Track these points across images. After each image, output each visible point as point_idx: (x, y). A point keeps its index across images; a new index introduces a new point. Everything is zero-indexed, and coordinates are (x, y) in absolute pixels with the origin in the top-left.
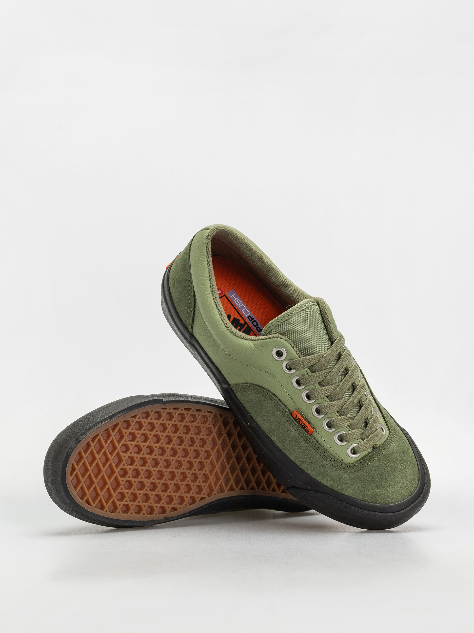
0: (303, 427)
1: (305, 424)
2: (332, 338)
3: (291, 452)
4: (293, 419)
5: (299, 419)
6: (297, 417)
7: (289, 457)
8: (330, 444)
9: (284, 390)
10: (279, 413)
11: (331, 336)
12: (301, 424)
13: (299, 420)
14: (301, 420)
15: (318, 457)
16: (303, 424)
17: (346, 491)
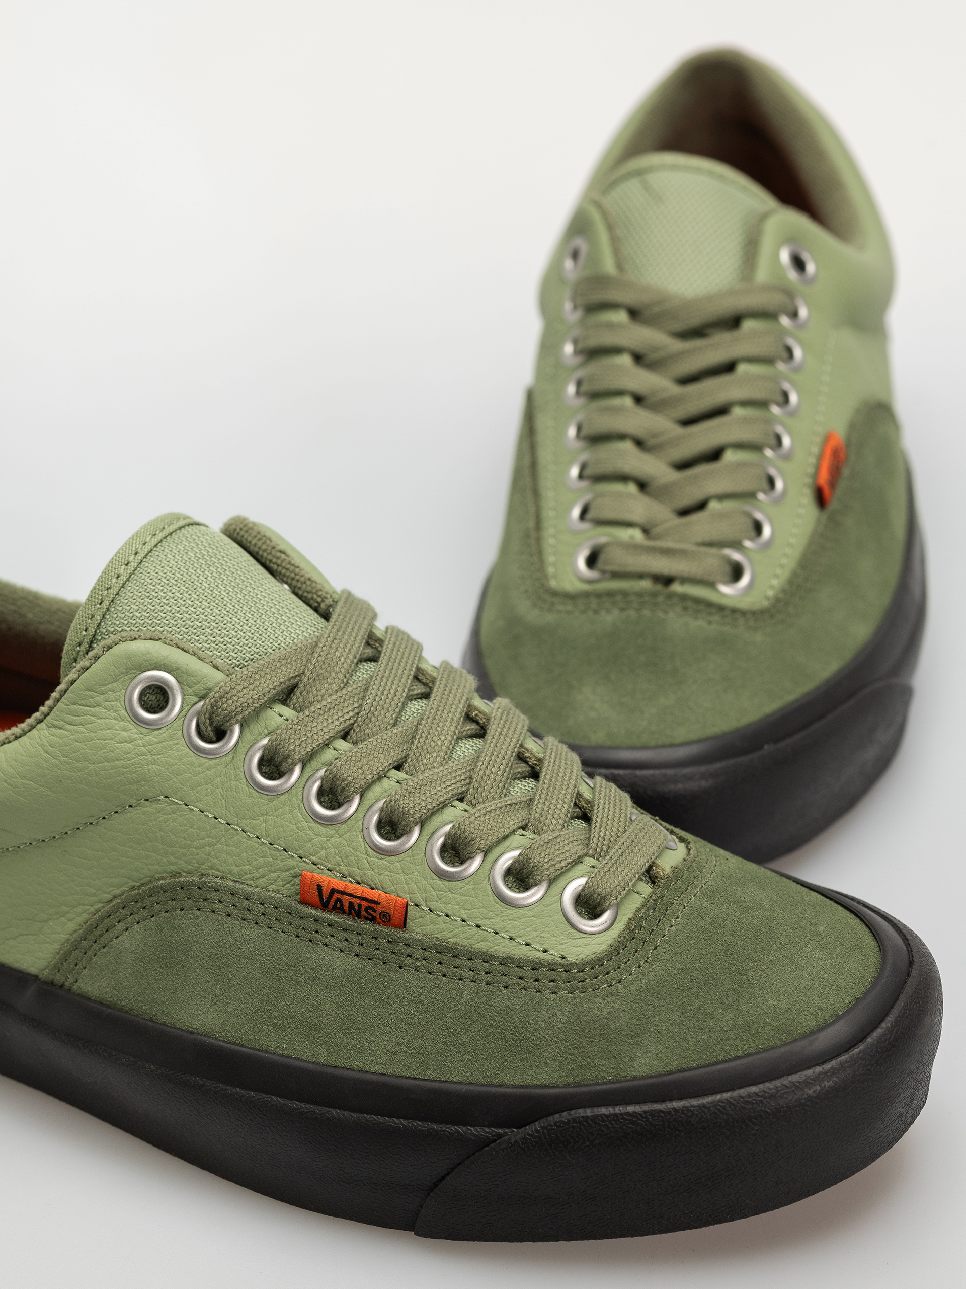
0: (363, 913)
1: (365, 895)
2: (323, 601)
3: (366, 1046)
4: (313, 912)
5: (333, 891)
6: (324, 889)
7: (368, 1069)
8: (487, 922)
9: (232, 831)
10: (254, 932)
11: (315, 596)
12: (351, 904)
13: (336, 896)
14: (343, 893)
15: (468, 991)
16: (358, 902)
17: (632, 1060)
